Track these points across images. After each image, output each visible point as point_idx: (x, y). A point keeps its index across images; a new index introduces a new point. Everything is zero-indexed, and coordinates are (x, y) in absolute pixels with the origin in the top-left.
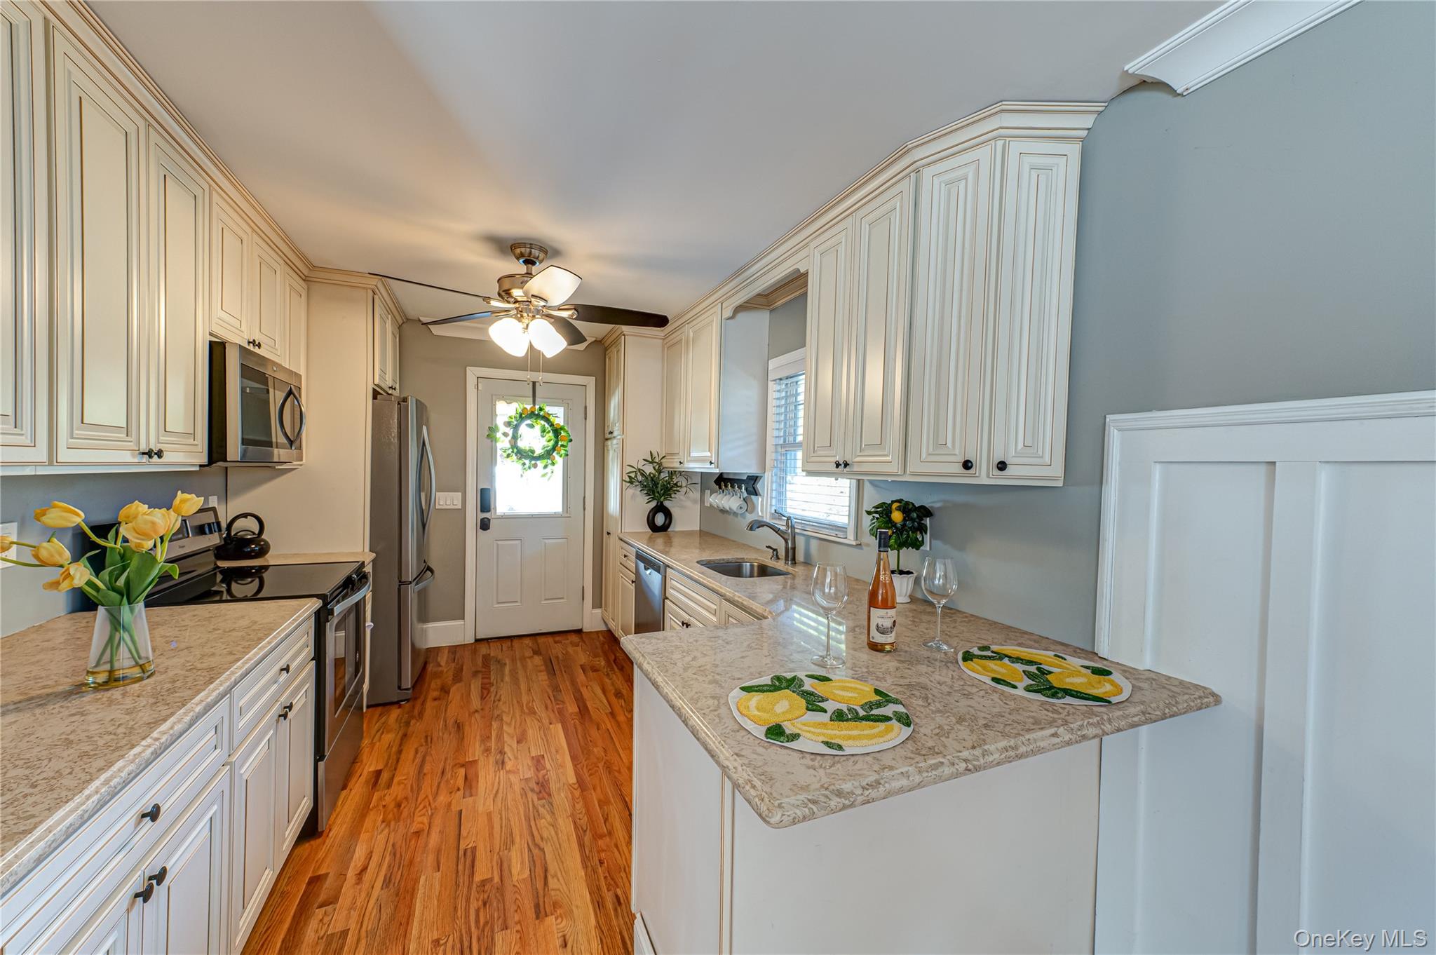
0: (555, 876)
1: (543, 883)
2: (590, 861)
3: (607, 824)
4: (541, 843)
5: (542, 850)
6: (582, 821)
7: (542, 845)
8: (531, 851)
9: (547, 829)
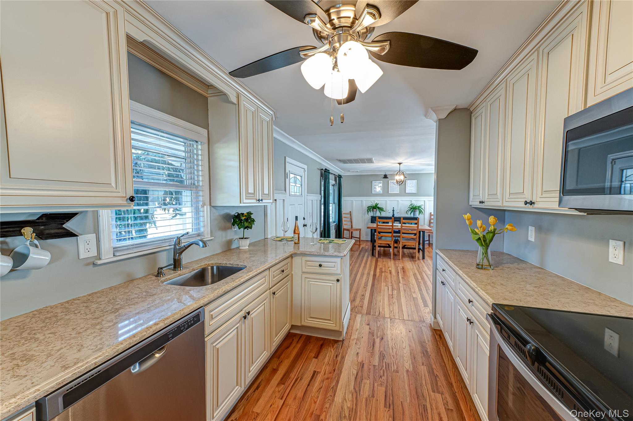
0: (353, 374)
1: (359, 374)
2: (338, 373)
3: (321, 386)
4: (354, 392)
5: (354, 388)
6: (331, 394)
7: (353, 391)
8: (359, 390)
9: (348, 399)
